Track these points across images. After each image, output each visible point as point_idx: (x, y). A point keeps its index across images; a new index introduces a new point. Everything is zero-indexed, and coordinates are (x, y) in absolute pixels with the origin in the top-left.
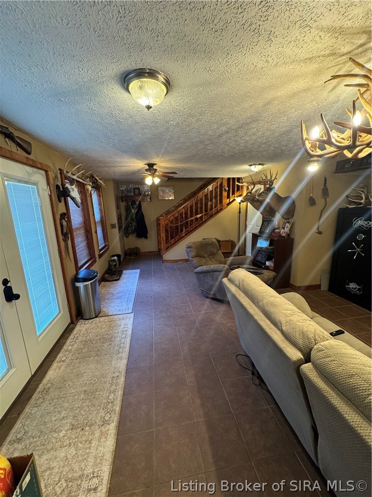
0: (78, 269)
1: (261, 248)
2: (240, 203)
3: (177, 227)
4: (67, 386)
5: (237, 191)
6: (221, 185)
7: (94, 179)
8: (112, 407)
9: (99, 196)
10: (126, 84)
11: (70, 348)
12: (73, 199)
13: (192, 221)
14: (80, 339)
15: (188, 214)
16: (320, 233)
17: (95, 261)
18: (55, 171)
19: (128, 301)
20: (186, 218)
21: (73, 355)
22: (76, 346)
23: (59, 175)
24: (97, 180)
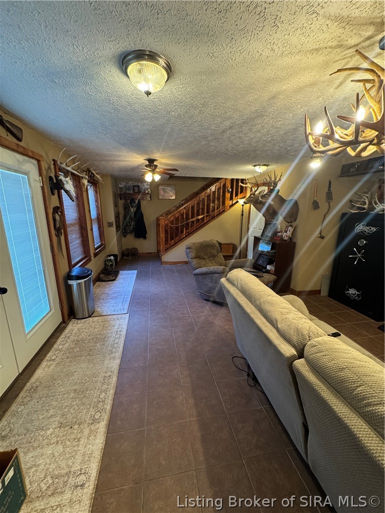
0: (71, 267)
1: (263, 251)
2: (243, 205)
3: (177, 228)
4: (56, 384)
5: (241, 193)
6: (224, 185)
7: (90, 173)
8: (103, 406)
9: (96, 192)
10: (124, 66)
11: (60, 347)
12: (67, 192)
13: (193, 222)
14: (72, 338)
15: (189, 215)
16: (322, 237)
17: (89, 260)
18: (48, 161)
19: (123, 301)
20: (187, 219)
21: (63, 354)
22: (67, 345)
23: (52, 166)
24: (94, 174)
